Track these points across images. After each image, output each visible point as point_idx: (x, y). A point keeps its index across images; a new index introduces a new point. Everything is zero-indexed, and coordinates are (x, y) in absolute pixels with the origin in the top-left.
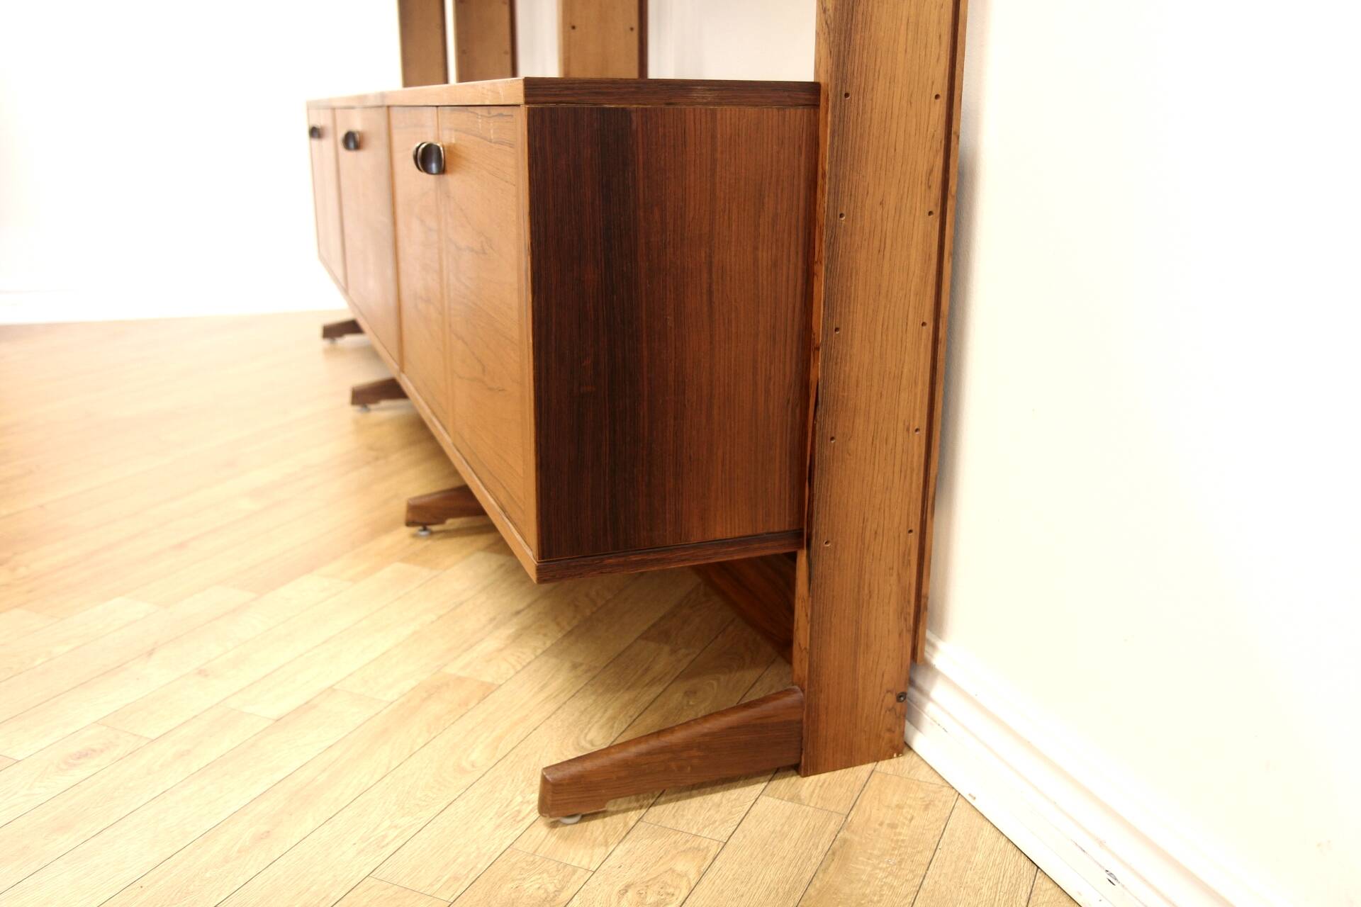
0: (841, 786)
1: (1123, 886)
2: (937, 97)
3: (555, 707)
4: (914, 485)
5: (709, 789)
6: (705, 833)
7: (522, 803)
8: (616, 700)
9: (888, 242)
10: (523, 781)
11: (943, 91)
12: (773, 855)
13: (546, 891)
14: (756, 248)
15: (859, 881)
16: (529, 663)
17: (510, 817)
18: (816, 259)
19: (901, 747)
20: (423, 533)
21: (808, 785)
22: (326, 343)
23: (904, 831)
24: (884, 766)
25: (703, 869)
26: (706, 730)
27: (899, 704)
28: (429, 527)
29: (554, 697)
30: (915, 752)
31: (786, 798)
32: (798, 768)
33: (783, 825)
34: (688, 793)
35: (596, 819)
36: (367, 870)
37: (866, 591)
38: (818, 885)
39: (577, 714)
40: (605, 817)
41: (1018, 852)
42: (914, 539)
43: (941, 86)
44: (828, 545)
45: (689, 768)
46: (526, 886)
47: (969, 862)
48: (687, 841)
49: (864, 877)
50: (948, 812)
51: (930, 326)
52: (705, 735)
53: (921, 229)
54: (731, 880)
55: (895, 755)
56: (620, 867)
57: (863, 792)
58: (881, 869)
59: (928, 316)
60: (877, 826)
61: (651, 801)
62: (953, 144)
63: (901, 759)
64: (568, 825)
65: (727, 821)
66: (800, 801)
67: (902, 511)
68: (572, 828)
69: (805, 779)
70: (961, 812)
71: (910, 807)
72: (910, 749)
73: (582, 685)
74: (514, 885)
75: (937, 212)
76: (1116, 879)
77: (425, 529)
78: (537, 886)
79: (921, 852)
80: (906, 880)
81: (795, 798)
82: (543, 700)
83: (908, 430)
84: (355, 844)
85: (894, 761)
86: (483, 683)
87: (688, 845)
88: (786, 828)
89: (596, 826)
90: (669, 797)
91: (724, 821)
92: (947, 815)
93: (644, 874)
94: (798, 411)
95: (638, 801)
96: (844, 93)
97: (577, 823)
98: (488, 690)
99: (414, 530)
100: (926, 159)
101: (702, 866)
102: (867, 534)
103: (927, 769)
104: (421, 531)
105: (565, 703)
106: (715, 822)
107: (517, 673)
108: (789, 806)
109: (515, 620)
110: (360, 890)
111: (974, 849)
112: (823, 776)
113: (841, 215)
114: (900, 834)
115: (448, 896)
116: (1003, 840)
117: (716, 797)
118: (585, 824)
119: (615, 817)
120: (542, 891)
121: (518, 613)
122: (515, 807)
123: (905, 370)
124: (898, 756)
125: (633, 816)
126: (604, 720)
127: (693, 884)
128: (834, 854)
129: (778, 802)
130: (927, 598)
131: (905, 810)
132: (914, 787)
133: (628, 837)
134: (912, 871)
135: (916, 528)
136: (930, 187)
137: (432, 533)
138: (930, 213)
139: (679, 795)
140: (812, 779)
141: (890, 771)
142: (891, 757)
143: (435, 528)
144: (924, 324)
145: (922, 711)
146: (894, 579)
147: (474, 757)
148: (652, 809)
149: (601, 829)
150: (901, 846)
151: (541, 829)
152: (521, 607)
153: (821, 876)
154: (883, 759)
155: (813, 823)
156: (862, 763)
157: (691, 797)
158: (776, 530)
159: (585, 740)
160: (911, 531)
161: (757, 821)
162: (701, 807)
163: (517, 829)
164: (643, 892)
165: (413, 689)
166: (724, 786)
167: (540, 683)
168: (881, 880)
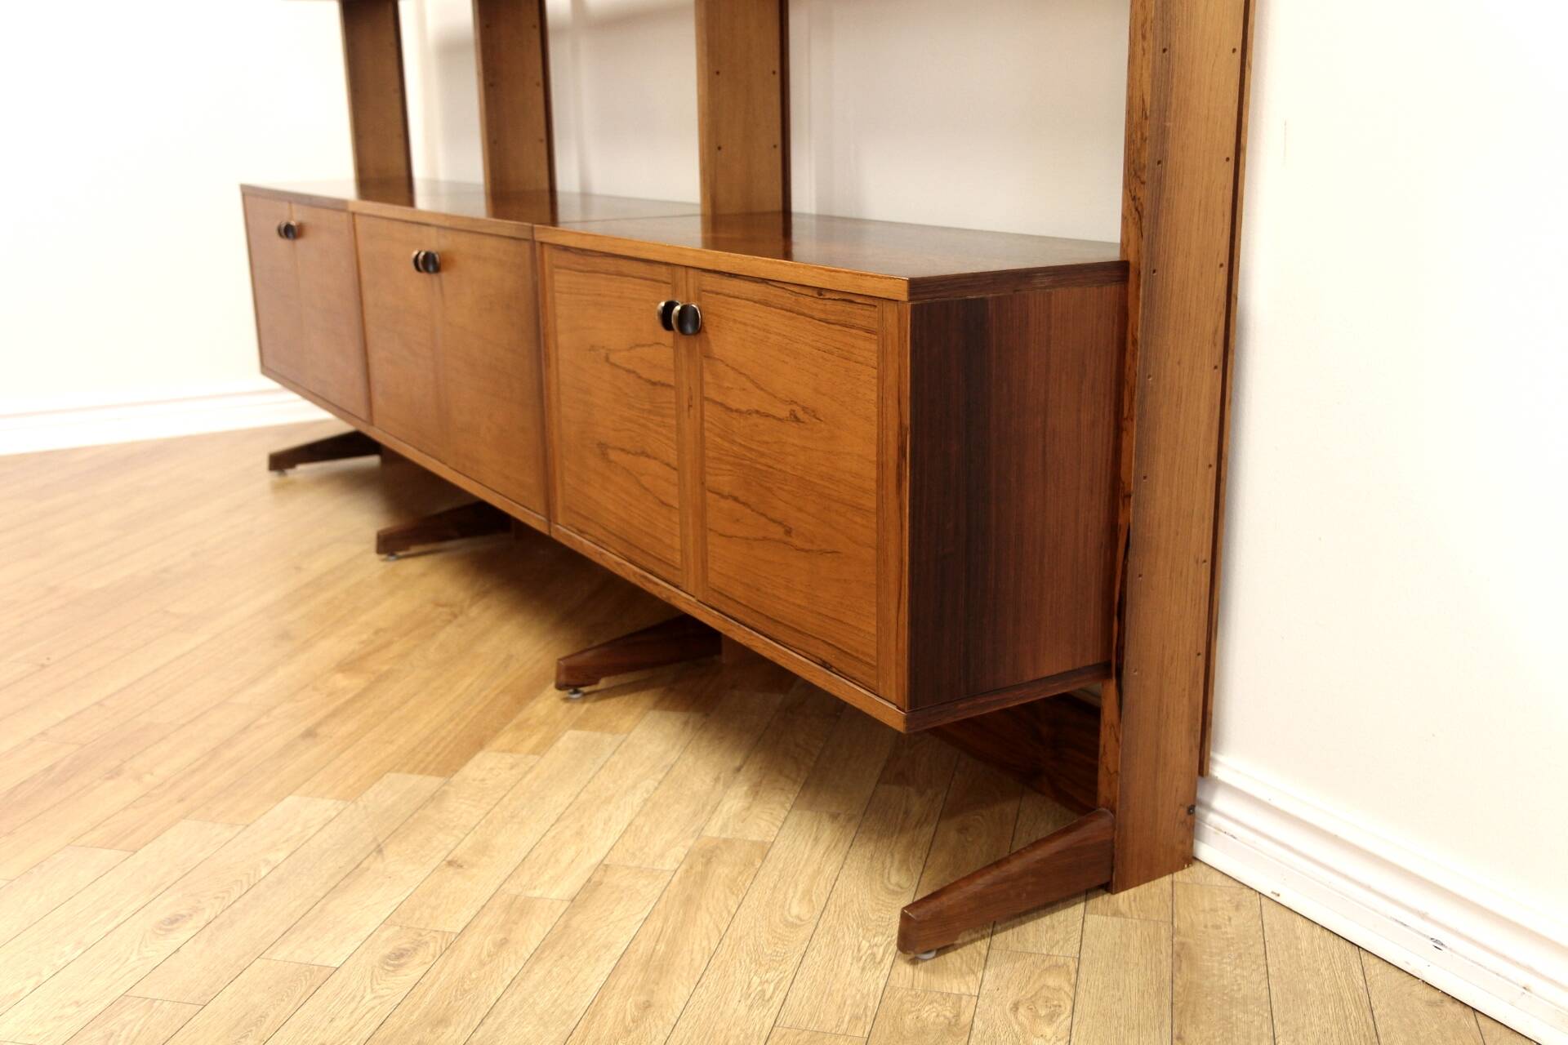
0: (1152, 898)
1: (1451, 949)
2: (1221, 265)
3: (841, 858)
4: (1202, 610)
5: (1035, 914)
6: (1055, 951)
7: (870, 947)
8: (896, 843)
9: (1184, 396)
10: (858, 928)
11: (1225, 261)
12: (1127, 963)
13: (945, 1016)
14: (1079, 411)
15: (1214, 975)
16: (786, 818)
17: (868, 960)
18: (1125, 415)
19: (1190, 859)
20: (575, 696)
21: (1123, 898)
22: (274, 476)
23: (1229, 929)
24: (1179, 876)
25: (1073, 981)
26: (1038, 857)
27: (1189, 816)
28: (581, 689)
29: (834, 847)
30: (1201, 861)
31: (1109, 914)
32: (1108, 887)
33: (1120, 937)
34: (1018, 920)
35: (949, 952)
36: (769, 1022)
37: (1165, 712)
38: (1180, 983)
39: (867, 862)
40: (956, 949)
41: (1336, 937)
42: (1201, 660)
43: (1224, 258)
44: (1136, 673)
45: (1025, 895)
46: (925, 1016)
47: (1297, 948)
48: (1044, 961)
49: (1216, 972)
50: (1258, 910)
51: (1214, 468)
52: (1037, 862)
53: (1208, 381)
54: (1102, 989)
55: (1186, 866)
56: (998, 989)
57: (1175, 901)
58: (1226, 963)
59: (1213, 461)
60: (1204, 929)
61: (990, 931)
62: (1233, 305)
63: (1192, 868)
64: (926, 960)
65: (1069, 939)
66: (1123, 915)
67: (1193, 636)
68: (930, 961)
69: (1117, 896)
70: (1269, 910)
71: (1223, 909)
72: (1196, 859)
73: (854, 833)
74: (914, 1015)
75: (1220, 366)
76: (1442, 944)
77: (576, 692)
78: (935, 1014)
79: (1253, 945)
80: (1254, 970)
81: (1116, 913)
82: (824, 853)
83: (1197, 562)
84: (740, 1001)
85: (1186, 871)
86: (754, 843)
87: (1047, 964)
88: (1124, 938)
89: (952, 957)
90: (1003, 925)
91: (1066, 940)
92: (1259, 912)
93: (1023, 993)
94: (1109, 554)
95: (977, 932)
96: (1152, 269)
97: (934, 958)
98: (764, 850)
99: (565, 694)
100: (1212, 321)
101: (1070, 980)
102: (1166, 663)
103: (1219, 876)
104: (571, 693)
105: (848, 852)
106: (1058, 942)
107: (780, 829)
108: (1117, 921)
109: (741, 777)
110: (776, 1039)
111: (1297, 938)
112: (1132, 891)
113: (1149, 377)
114: (1226, 933)
115: (860, 1032)
116: (1319, 929)
117: (1047, 920)
118: (942, 957)
119: (965, 948)
120: (942, 1019)
121: (738, 770)
122: (867, 951)
123: (1196, 509)
124: (1188, 866)
125: (982, 945)
126: (896, 863)
127: (1072, 995)
128: (1178, 955)
129: (1104, 918)
130: (1211, 714)
131: (1220, 913)
132: (1217, 891)
133: (988, 963)
134: (1254, 962)
135: (1203, 650)
136: (1215, 345)
137: (585, 694)
138: (1216, 367)
139: (1012, 923)
140: (1122, 895)
141: (1188, 880)
142: (1183, 868)
143: (586, 689)
144: (1210, 466)
145: (1205, 822)
146: (1185, 701)
147: (795, 910)
148: (994, 937)
149: (959, 960)
150: (1233, 944)
151: (905, 969)
152: (737, 763)
153: (1178, 975)
154: (1177, 871)
155: (1146, 933)
156: (1161, 875)
157: (1022, 923)
158: (1091, 663)
159: (891, 884)
160: (1199, 654)
161: (1095, 937)
162: (1037, 930)
163: (882, 970)
164: (1032, 1007)
165: (686, 856)
166: (1047, 910)
167: (810, 836)
168: (1231, 972)
